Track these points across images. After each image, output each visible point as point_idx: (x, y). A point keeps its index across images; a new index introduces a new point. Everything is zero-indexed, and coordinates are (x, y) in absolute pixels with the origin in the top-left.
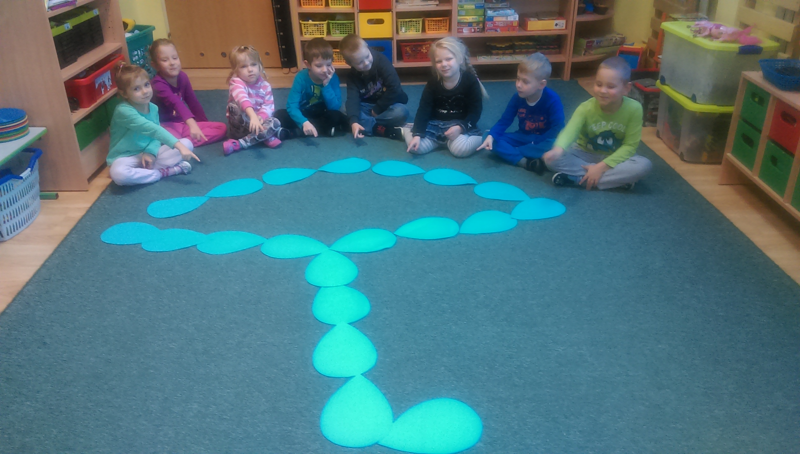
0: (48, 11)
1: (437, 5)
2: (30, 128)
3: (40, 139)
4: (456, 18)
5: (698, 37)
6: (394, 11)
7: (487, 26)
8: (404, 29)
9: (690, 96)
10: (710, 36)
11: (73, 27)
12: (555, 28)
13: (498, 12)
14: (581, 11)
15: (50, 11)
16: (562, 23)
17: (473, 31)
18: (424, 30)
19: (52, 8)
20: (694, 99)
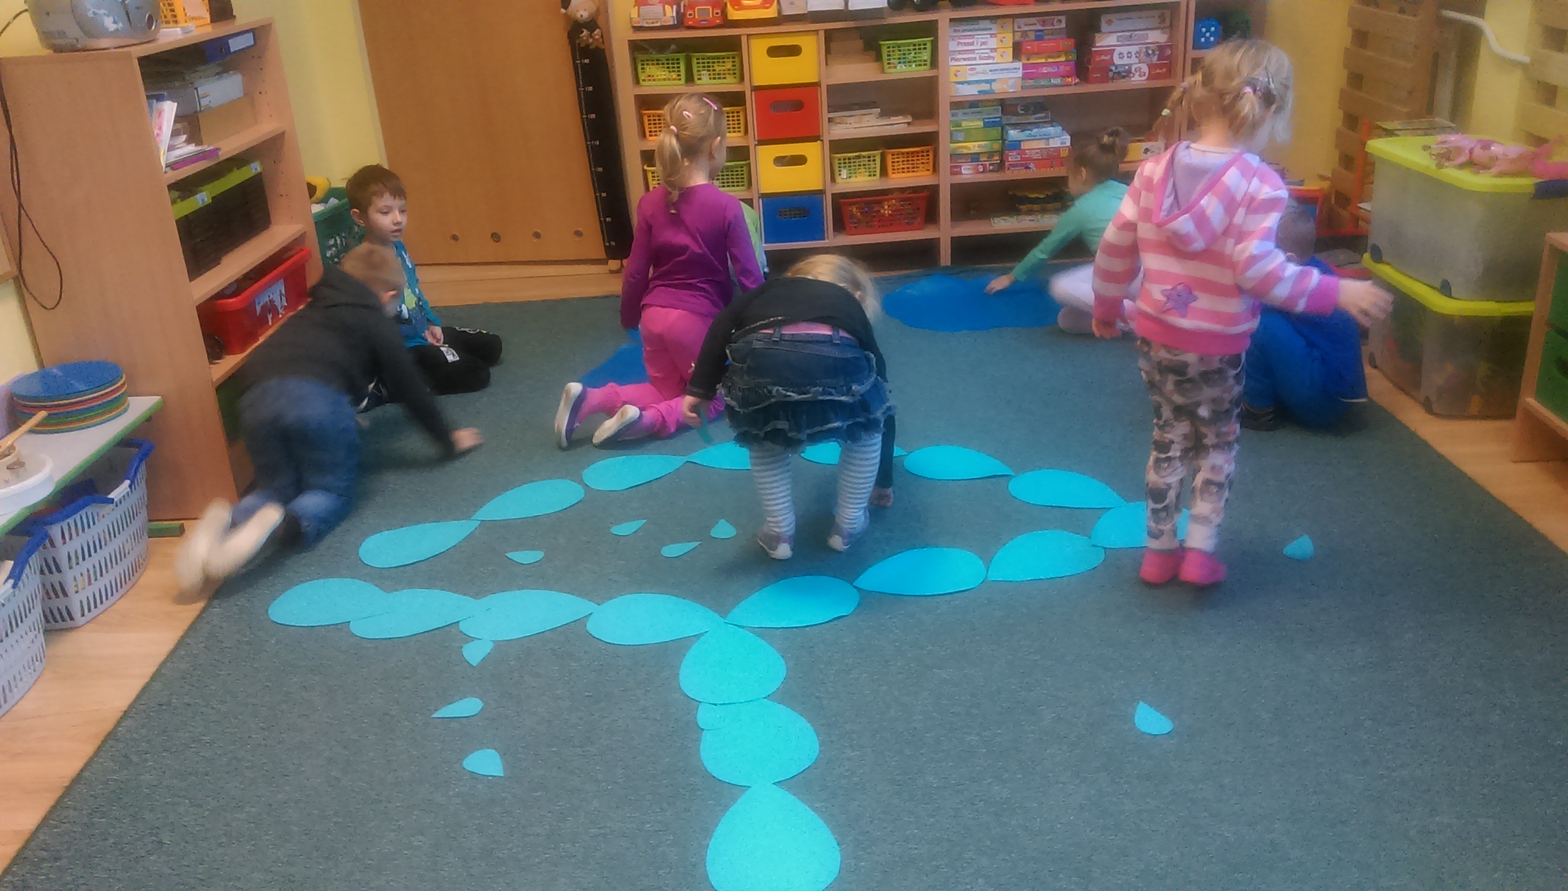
0: (165, 172)
1: (909, 123)
2: (129, 398)
3: (150, 420)
4: (946, 147)
5: (1447, 167)
6: (826, 138)
7: (1010, 160)
8: (844, 173)
9: (1438, 285)
10: (1472, 164)
11: (213, 198)
13: (1029, 132)
15: (171, 173)
17: (981, 169)
19: (173, 166)
20: (1445, 289)
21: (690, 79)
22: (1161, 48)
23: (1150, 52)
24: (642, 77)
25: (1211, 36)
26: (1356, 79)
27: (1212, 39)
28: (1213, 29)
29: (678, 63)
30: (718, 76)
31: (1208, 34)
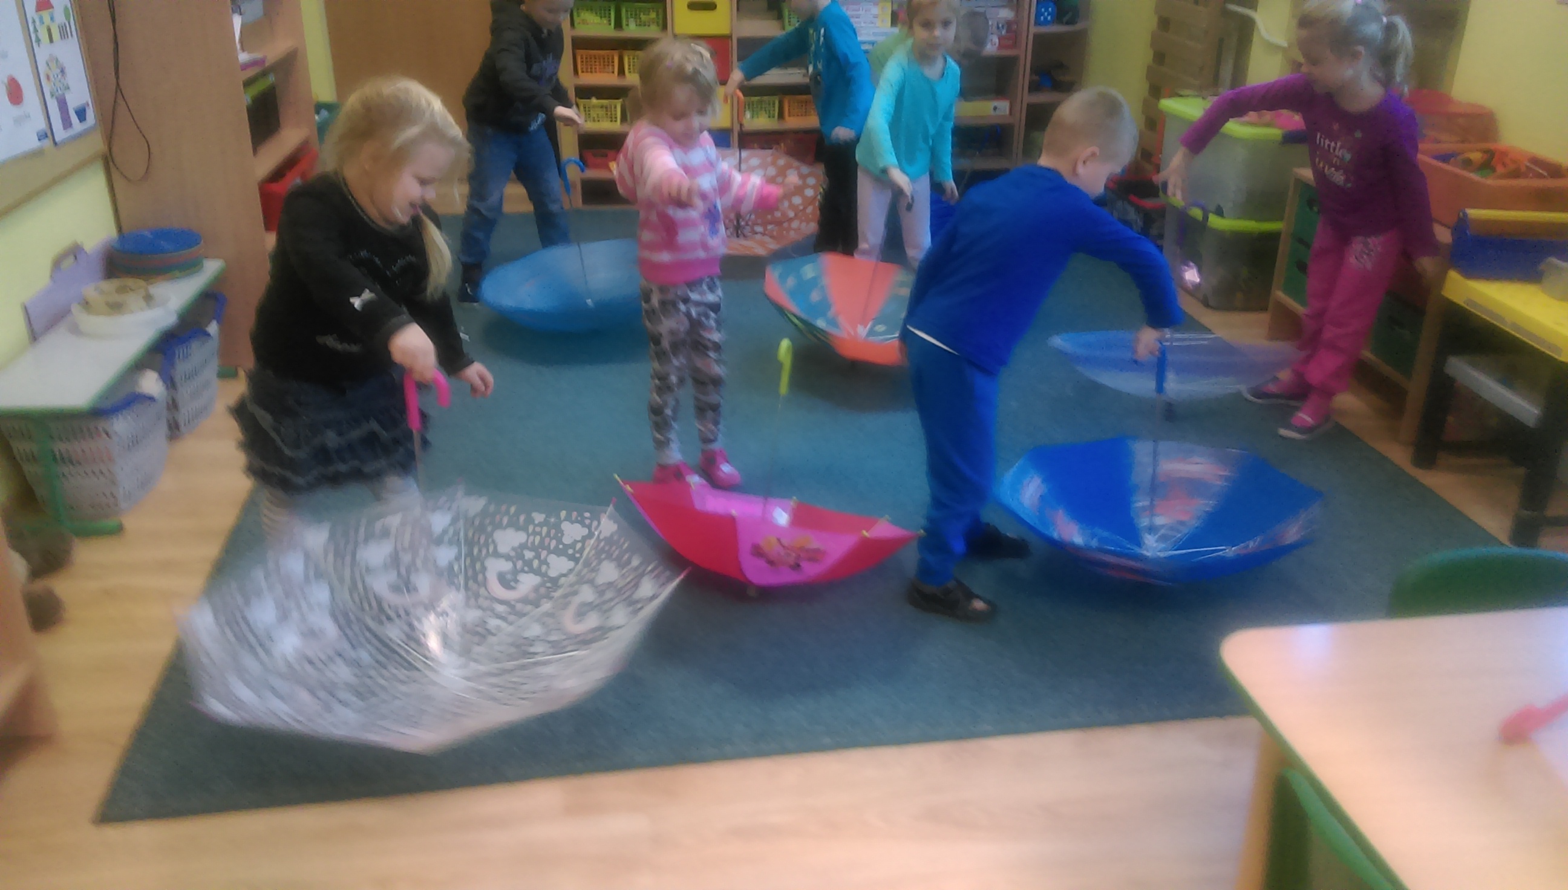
0: (240, 71)
8: (748, 115)
12: (992, 113)
14: (1034, 88)
15: (243, 73)
16: (1003, 106)
18: (781, 116)
20: (1219, 212)
21: (618, 25)
22: (1009, 24)
23: (1000, 25)
24: (577, 20)
25: (1048, 15)
26: (1160, 57)
27: (1049, 18)
28: (1050, 9)
29: (610, 10)
30: (641, 24)
31: (1046, 14)
